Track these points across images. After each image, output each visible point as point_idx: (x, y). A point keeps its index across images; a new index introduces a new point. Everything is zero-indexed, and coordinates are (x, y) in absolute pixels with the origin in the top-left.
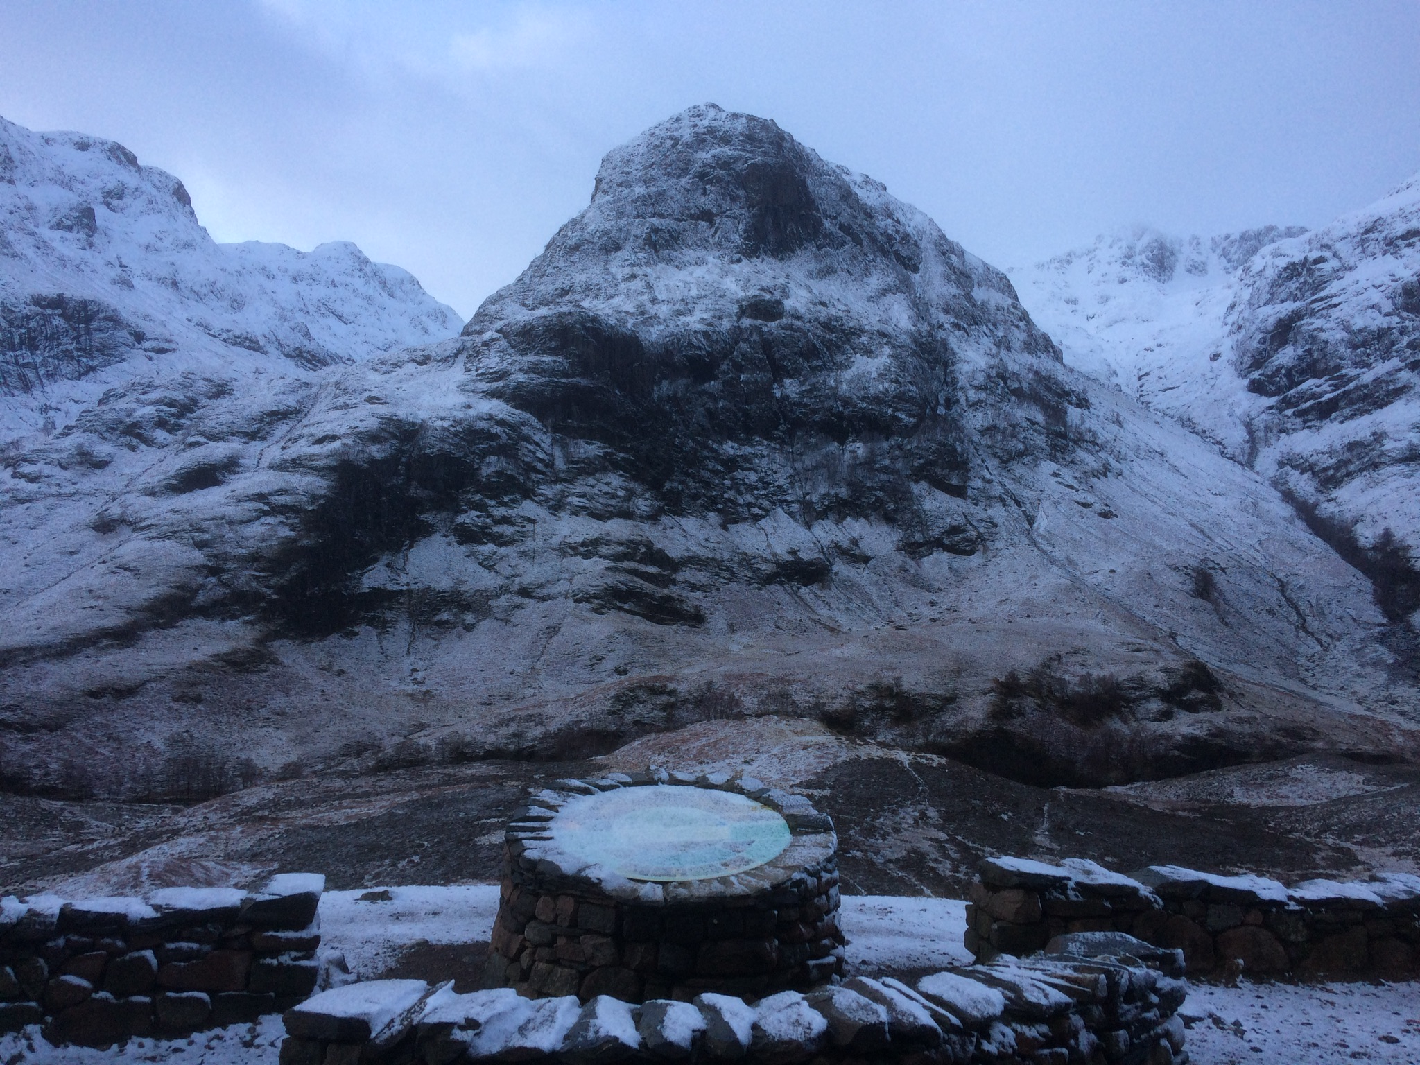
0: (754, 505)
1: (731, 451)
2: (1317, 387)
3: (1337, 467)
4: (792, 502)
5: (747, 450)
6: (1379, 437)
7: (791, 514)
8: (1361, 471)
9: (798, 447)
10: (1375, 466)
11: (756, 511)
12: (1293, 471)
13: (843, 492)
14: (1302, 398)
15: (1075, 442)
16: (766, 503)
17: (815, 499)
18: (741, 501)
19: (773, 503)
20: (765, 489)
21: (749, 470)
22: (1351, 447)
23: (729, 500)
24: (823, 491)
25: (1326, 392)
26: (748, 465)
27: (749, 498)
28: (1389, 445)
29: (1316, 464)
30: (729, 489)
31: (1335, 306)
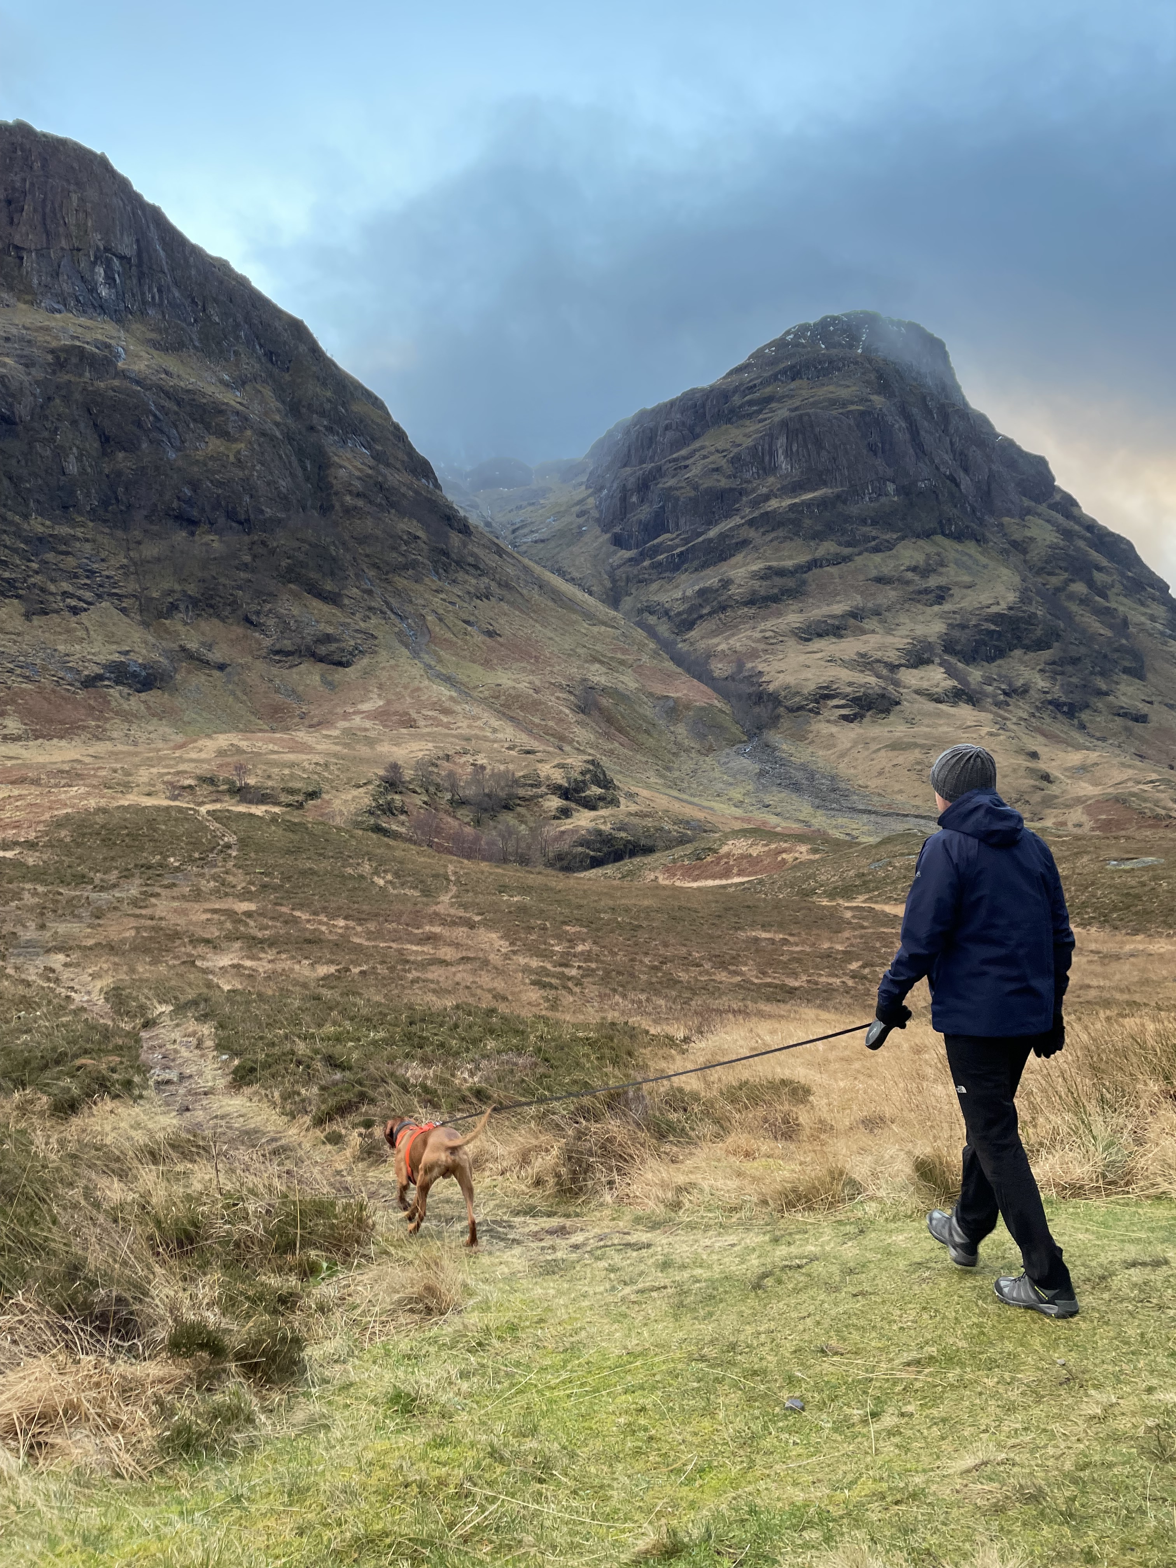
0: (72, 596)
1: (40, 529)
2: (672, 540)
3: (690, 610)
4: (126, 597)
5: (64, 530)
6: (726, 583)
7: (123, 610)
8: (710, 614)
9: (137, 534)
10: (723, 608)
11: (73, 602)
12: (651, 617)
13: (192, 589)
14: (656, 550)
15: (458, 563)
16: (88, 595)
17: (155, 595)
18: (52, 588)
19: (99, 596)
20: (88, 577)
21: (67, 553)
22: (702, 592)
23: (34, 585)
24: (166, 585)
25: (677, 546)
26: (63, 548)
27: (65, 586)
28: (733, 590)
29: (671, 610)
30: (37, 573)
31: (686, 467)
